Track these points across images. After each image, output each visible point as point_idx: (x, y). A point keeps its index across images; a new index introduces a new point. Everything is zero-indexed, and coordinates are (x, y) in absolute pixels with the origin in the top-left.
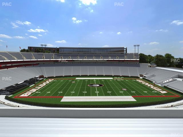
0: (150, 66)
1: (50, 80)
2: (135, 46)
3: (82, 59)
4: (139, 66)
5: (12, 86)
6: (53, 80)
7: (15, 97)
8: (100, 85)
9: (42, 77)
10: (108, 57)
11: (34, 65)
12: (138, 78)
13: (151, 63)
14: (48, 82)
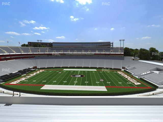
0: (134, 60)
1: (41, 71)
2: (120, 40)
3: (72, 53)
4: (123, 59)
5: (6, 75)
6: (43, 70)
7: (6, 84)
8: (82, 76)
9: (35, 68)
10: (96, 50)
11: (30, 57)
12: (120, 70)
13: (135, 56)
14: (38, 72)
